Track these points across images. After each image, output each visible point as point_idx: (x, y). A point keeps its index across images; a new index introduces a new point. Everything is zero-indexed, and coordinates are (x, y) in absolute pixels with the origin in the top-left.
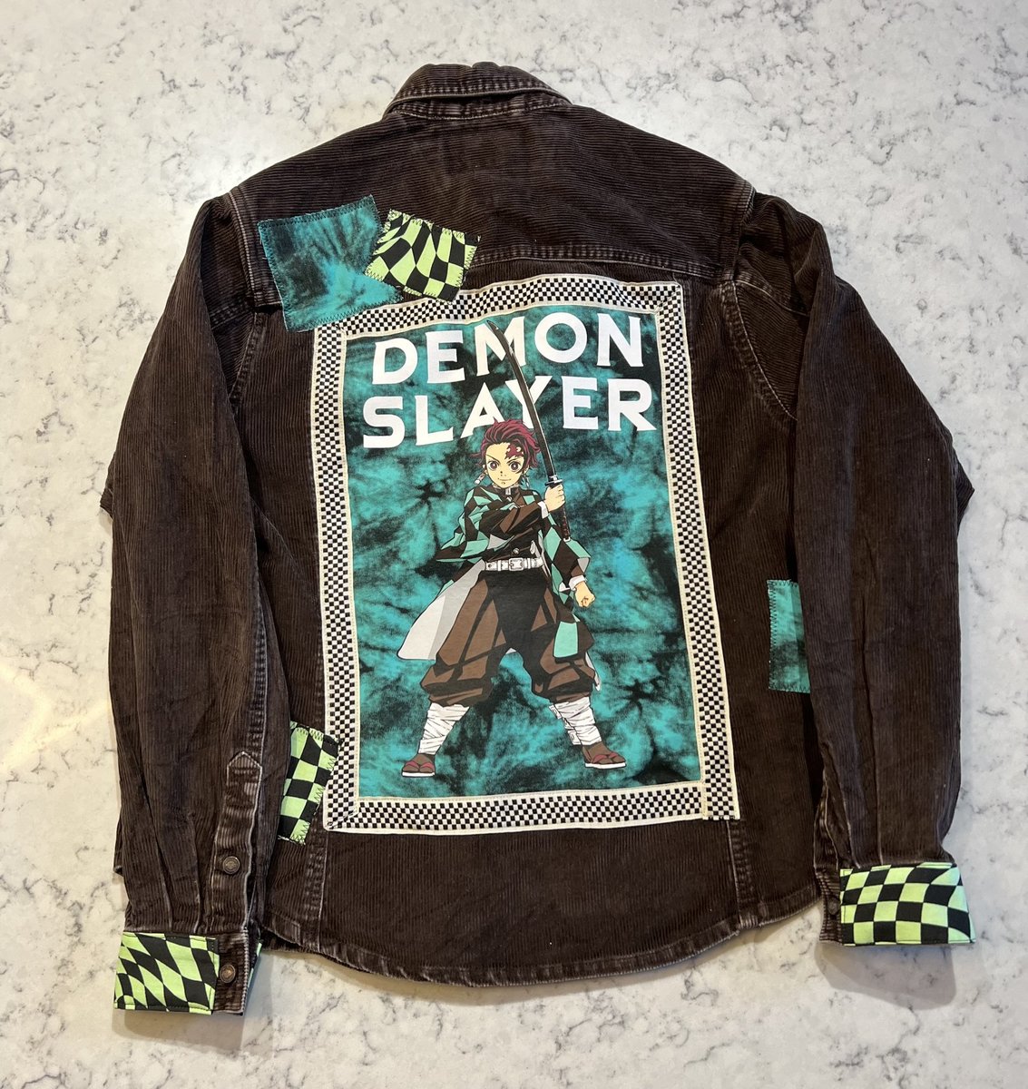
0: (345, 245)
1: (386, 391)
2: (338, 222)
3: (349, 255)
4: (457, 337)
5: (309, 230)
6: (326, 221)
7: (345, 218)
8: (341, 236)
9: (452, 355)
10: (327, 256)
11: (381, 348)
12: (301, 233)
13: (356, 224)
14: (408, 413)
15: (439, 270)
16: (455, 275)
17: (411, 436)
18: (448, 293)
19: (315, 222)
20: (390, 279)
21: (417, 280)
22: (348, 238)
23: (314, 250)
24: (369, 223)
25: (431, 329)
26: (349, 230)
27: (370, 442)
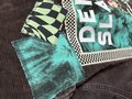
0: (43, 55)
1: (96, 37)
2: (29, 60)
3: (49, 52)
4: (80, 11)
5: (35, 75)
6: (29, 65)
7: (26, 56)
8: (37, 57)
9: (86, 13)
10: (50, 64)
11: (83, 40)
12: (38, 79)
13: (29, 50)
14: (103, 30)
15: (53, 14)
16: (56, 8)
17: (109, 30)
18: (64, 12)
19: (31, 72)
20: (57, 35)
21: (56, 24)
22: (38, 53)
23: (48, 70)
24: (29, 43)
25: (78, 20)
26: (33, 53)
27: (110, 43)
